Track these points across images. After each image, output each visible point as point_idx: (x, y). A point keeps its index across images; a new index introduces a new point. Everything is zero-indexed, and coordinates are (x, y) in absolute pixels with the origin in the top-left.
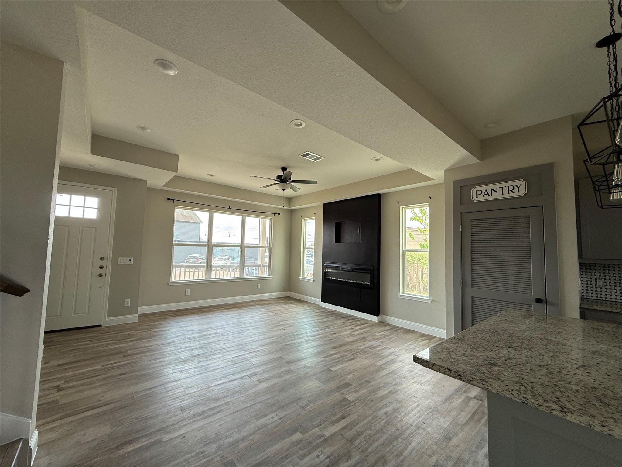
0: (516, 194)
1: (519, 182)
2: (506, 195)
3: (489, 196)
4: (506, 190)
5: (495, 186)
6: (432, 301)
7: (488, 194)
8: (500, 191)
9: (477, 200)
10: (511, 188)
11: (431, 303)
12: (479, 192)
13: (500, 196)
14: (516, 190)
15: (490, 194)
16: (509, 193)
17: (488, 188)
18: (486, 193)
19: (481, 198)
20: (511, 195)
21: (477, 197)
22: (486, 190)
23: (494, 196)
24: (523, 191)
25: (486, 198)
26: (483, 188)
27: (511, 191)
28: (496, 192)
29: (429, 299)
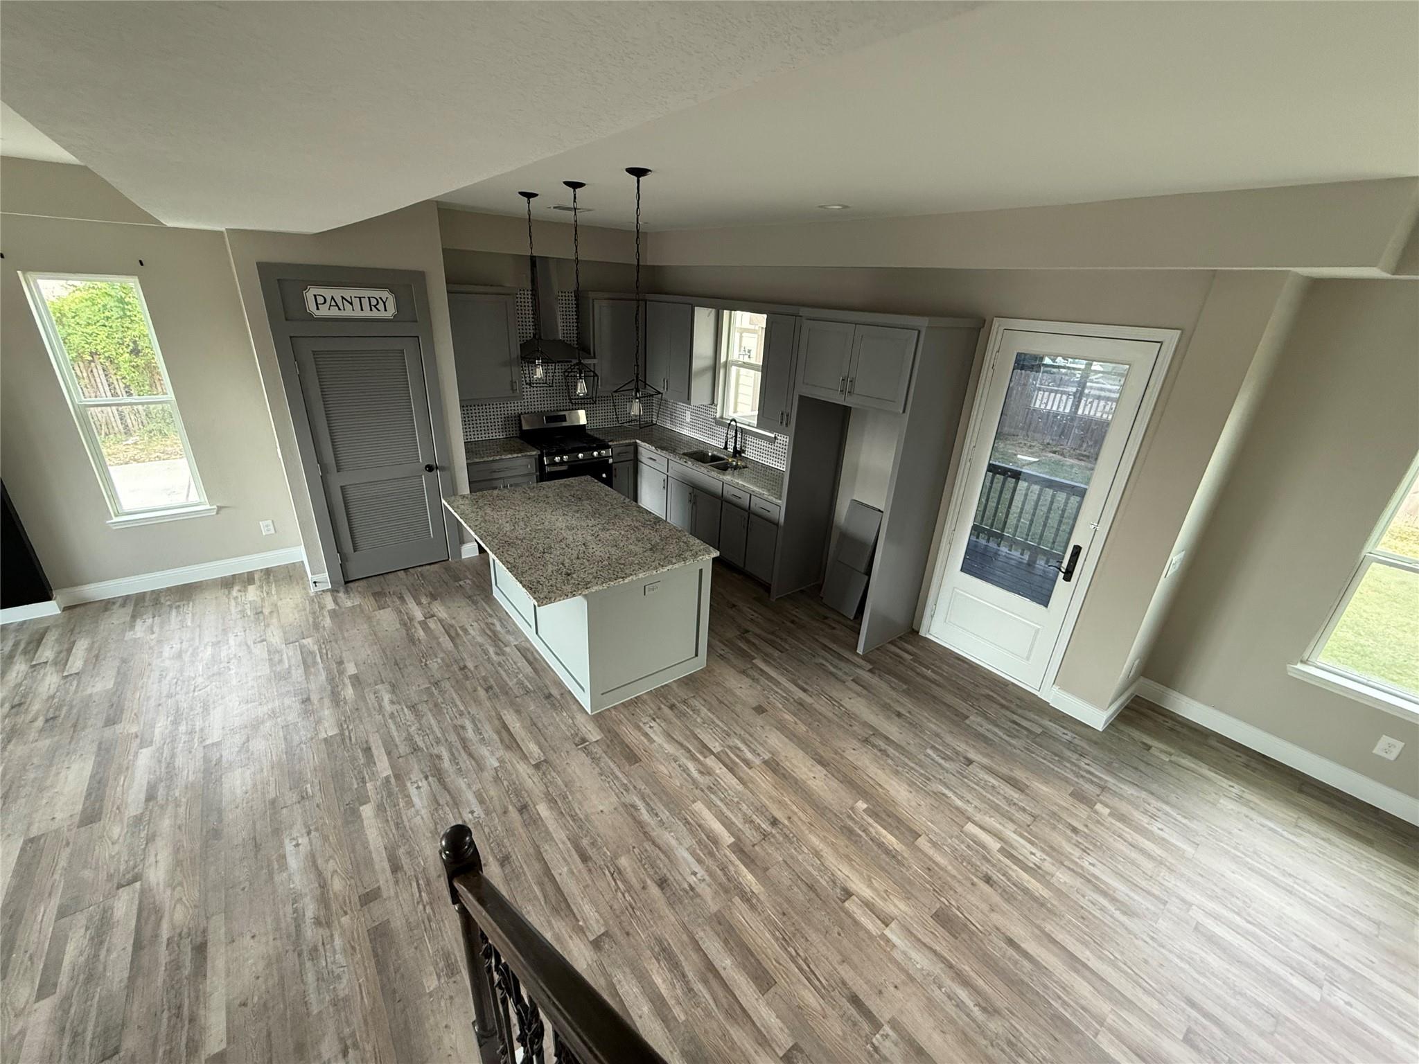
0: (382, 314)
1: (385, 294)
2: (367, 313)
3: (340, 309)
4: (365, 302)
5: (349, 293)
6: (220, 508)
7: (337, 305)
8: (356, 302)
9: (318, 314)
10: (374, 302)
11: (217, 513)
12: (320, 300)
13: (358, 313)
14: (381, 306)
15: (342, 308)
16: (371, 310)
17: (337, 293)
18: (333, 303)
19: (324, 312)
20: (375, 314)
21: (318, 309)
22: (333, 298)
23: (348, 312)
24: (391, 311)
25: (334, 313)
26: (328, 292)
27: (375, 306)
28: (351, 304)
29: (208, 507)
